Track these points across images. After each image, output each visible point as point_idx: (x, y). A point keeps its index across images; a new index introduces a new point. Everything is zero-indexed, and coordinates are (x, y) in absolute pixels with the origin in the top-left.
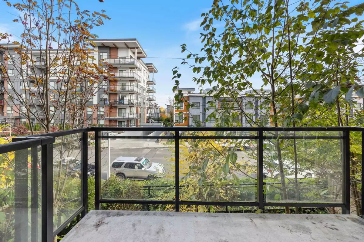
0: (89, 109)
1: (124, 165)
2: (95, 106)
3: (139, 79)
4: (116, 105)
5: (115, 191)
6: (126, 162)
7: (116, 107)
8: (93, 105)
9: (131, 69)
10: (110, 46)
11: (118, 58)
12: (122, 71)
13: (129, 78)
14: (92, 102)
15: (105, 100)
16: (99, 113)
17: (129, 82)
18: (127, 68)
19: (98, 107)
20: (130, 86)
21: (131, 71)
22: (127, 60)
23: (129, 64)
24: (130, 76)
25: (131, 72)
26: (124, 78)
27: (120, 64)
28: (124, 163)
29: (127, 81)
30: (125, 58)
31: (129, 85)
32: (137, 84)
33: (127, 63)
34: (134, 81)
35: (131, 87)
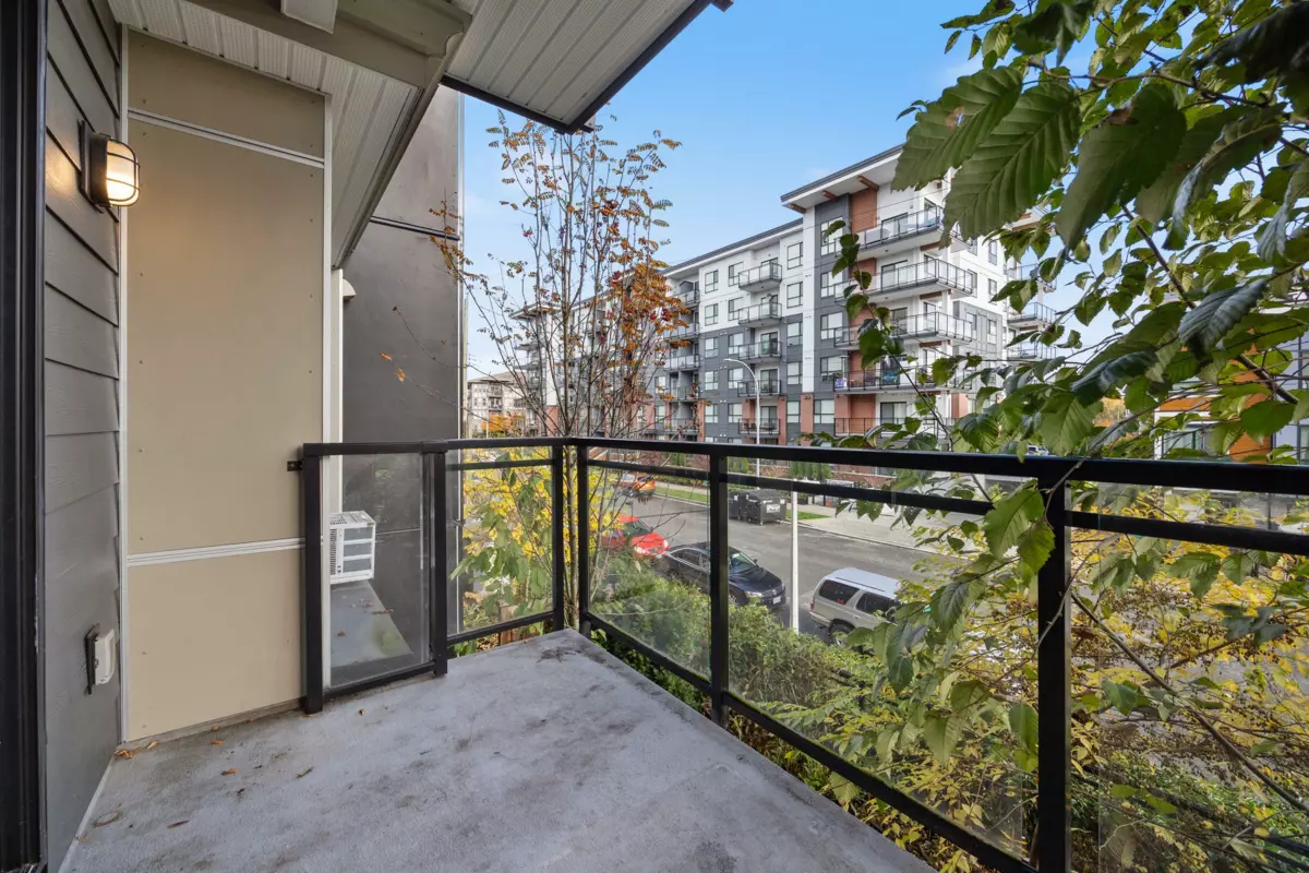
0: (793, 408)
1: (856, 598)
2: (807, 396)
3: (963, 282)
4: (870, 389)
5: (743, 646)
6: (864, 589)
7: (871, 398)
8: (802, 394)
9: (926, 253)
10: (851, 192)
11: (879, 222)
12: (891, 267)
13: (917, 285)
14: (800, 385)
15: (836, 376)
16: (817, 420)
17: (921, 304)
18: (910, 251)
19: (816, 398)
20: (926, 314)
21: (926, 257)
22: (911, 221)
23: (918, 234)
24: (922, 276)
25: (926, 262)
26: (899, 289)
27: (883, 242)
28: (856, 590)
29: (911, 299)
30: (905, 216)
31: (921, 311)
32: (956, 304)
33: (911, 230)
34: (939, 294)
35: (929, 317)
